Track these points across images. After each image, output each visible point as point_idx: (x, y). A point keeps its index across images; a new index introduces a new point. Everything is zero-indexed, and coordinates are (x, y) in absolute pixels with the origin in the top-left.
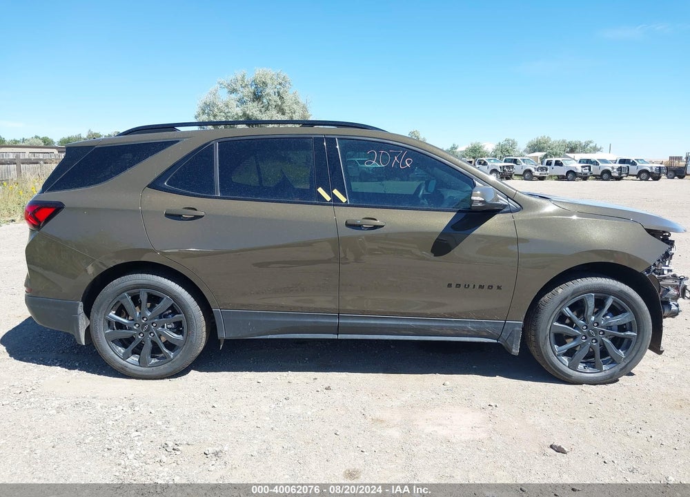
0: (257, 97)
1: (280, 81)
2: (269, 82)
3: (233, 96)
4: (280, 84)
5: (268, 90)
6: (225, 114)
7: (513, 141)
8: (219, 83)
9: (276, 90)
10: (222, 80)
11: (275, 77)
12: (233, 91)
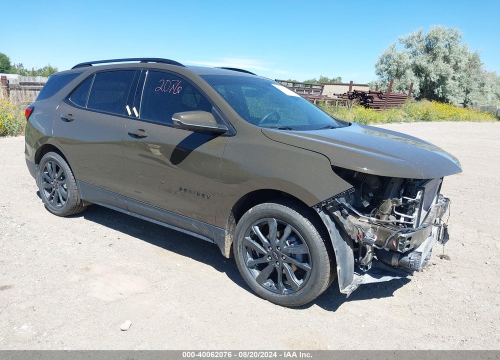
0: (428, 49)
1: (452, 36)
2: (441, 37)
3: (409, 50)
4: (452, 38)
5: (439, 44)
6: (398, 64)
8: (399, 39)
9: (447, 43)
10: (402, 37)
11: (447, 32)
12: (409, 46)
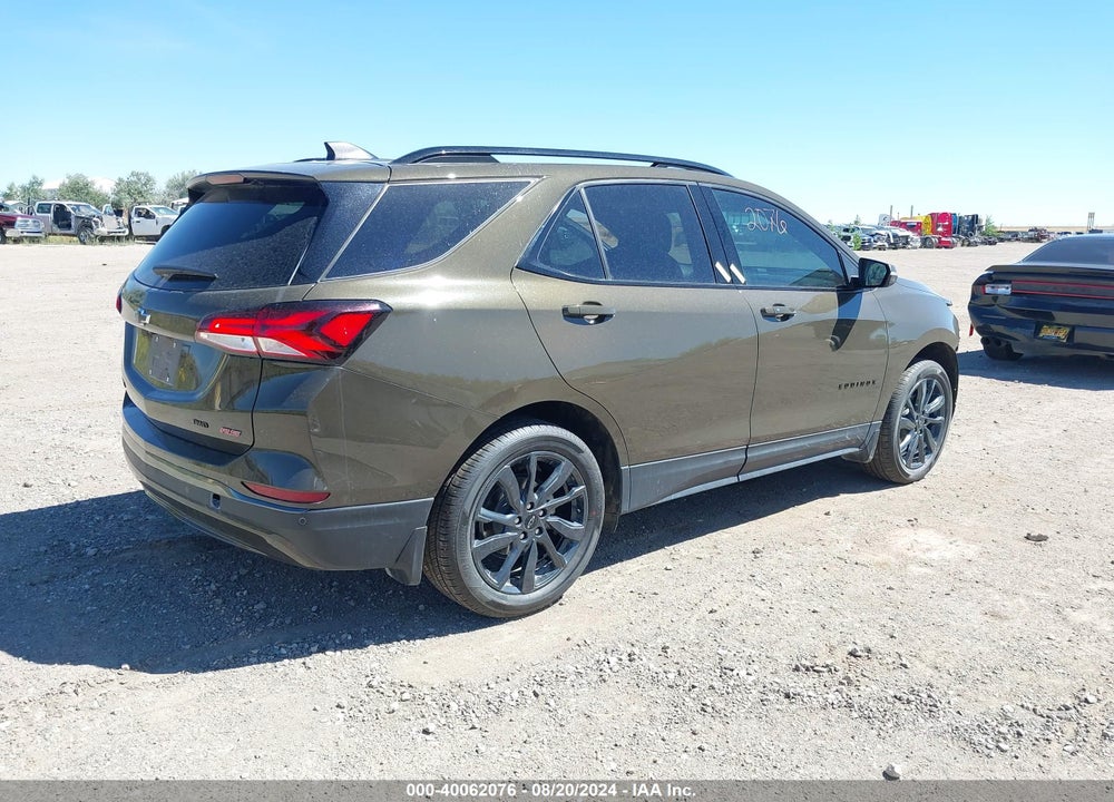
7: (146, 175)
